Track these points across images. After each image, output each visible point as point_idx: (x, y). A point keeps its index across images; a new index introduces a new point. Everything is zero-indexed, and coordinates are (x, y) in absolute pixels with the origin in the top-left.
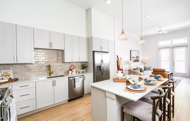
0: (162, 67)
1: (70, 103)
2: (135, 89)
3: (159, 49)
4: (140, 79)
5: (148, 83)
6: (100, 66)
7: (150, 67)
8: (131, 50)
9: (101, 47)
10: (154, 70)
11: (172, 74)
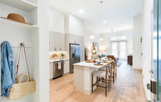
0: (113, 55)
1: (54, 80)
2: (99, 64)
3: (111, 42)
4: (100, 60)
5: (104, 62)
6: (74, 54)
7: (106, 55)
8: (93, 43)
9: (75, 41)
10: (108, 56)
11: (118, 59)
